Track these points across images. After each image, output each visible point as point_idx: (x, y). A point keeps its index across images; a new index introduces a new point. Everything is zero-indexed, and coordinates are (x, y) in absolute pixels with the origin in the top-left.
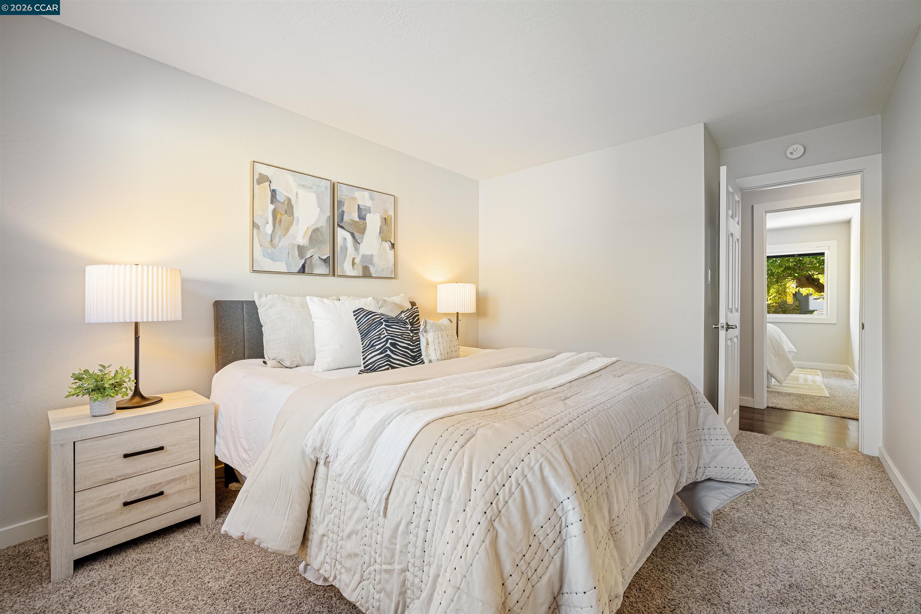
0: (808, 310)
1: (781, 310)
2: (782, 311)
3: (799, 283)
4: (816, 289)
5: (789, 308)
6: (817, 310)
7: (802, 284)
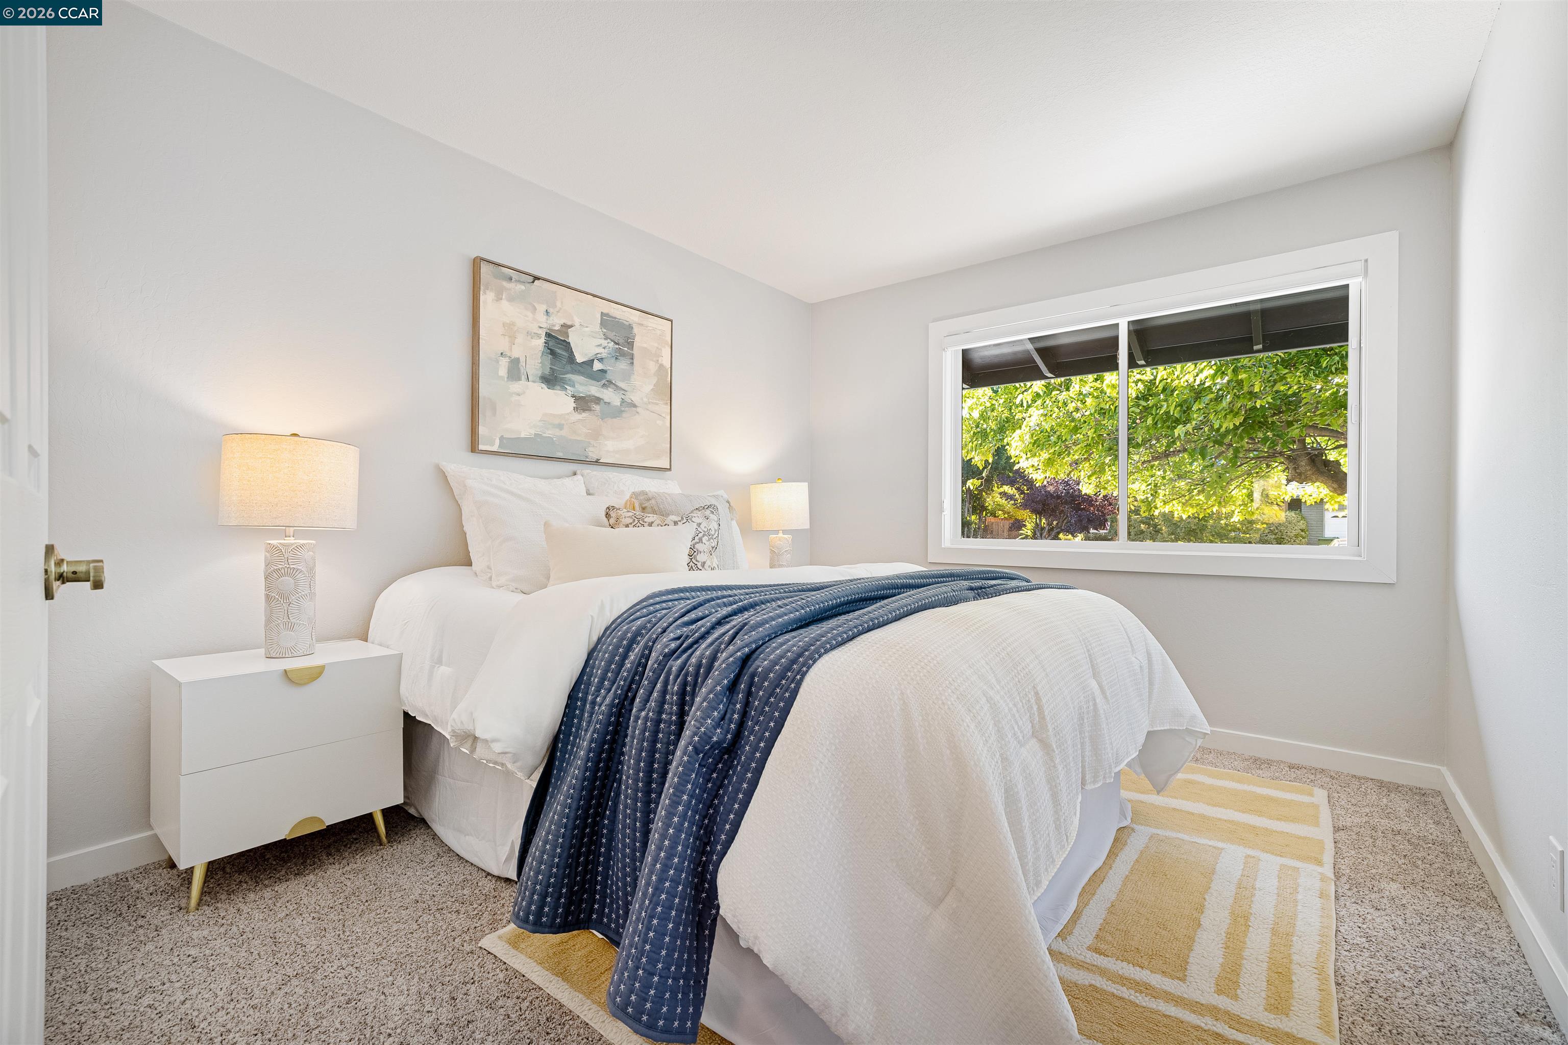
0: (1322, 537)
1: (1274, 536)
2: (1274, 539)
3: (1293, 472)
4: (1331, 486)
5: (1289, 534)
6: (1338, 538)
7: (1300, 474)
